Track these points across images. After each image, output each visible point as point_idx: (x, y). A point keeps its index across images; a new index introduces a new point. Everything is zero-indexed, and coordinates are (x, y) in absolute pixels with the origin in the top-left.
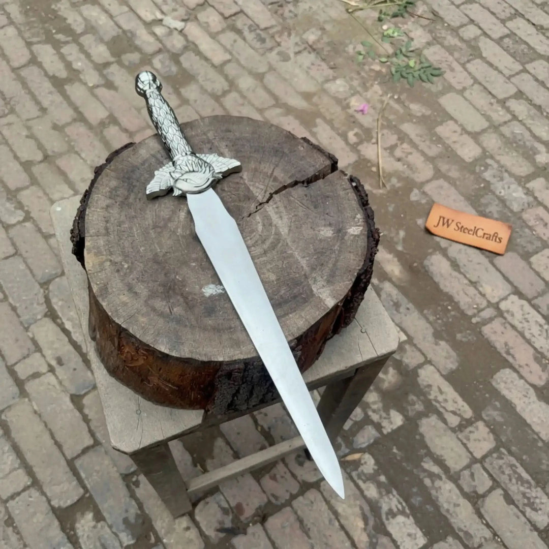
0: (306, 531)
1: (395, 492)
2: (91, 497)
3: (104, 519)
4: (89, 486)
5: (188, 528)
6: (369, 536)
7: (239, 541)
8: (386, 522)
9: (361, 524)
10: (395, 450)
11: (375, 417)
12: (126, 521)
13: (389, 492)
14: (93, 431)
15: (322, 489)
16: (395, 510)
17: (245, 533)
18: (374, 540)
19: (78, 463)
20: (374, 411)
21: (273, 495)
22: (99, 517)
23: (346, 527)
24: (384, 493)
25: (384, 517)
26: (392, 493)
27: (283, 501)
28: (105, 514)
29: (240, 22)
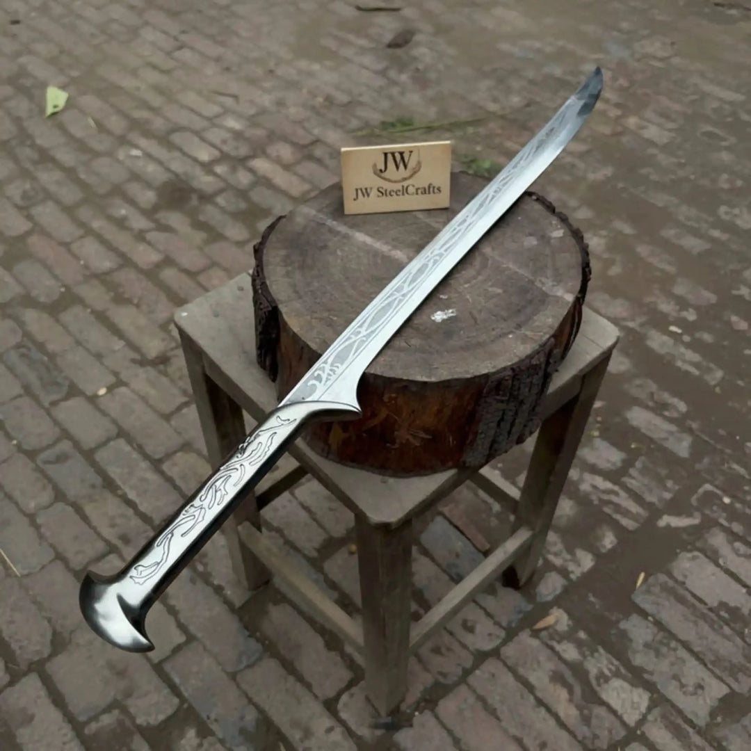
0: (493, 712)
1: (601, 650)
2: (190, 707)
3: (212, 733)
4: (186, 694)
5: (330, 730)
6: (578, 707)
7: (403, 737)
8: (598, 689)
9: (563, 694)
10: (592, 599)
11: (558, 562)
12: (243, 731)
13: (593, 651)
14: (183, 624)
15: (502, 657)
16: (607, 672)
17: (411, 726)
18: (586, 712)
19: (167, 667)
20: (556, 554)
21: (441, 673)
22: (204, 731)
23: (545, 701)
24: (587, 653)
25: (594, 682)
26: (597, 651)
27: (456, 679)
28: (214, 727)
29: (318, 152)
